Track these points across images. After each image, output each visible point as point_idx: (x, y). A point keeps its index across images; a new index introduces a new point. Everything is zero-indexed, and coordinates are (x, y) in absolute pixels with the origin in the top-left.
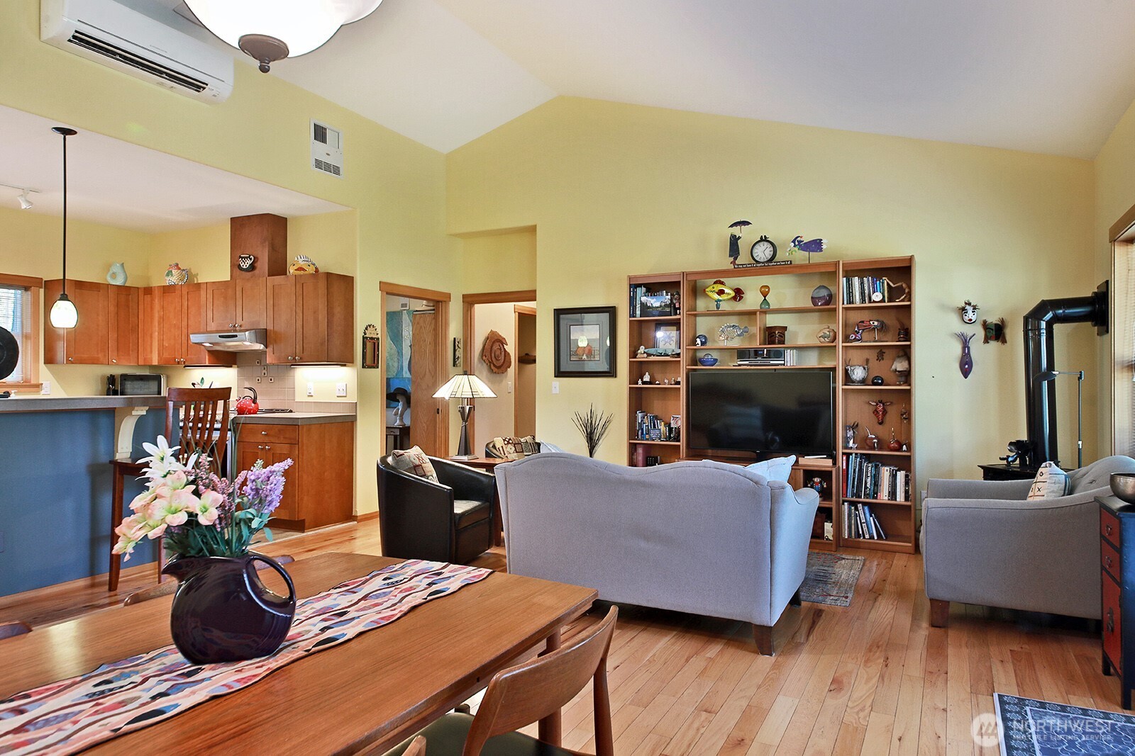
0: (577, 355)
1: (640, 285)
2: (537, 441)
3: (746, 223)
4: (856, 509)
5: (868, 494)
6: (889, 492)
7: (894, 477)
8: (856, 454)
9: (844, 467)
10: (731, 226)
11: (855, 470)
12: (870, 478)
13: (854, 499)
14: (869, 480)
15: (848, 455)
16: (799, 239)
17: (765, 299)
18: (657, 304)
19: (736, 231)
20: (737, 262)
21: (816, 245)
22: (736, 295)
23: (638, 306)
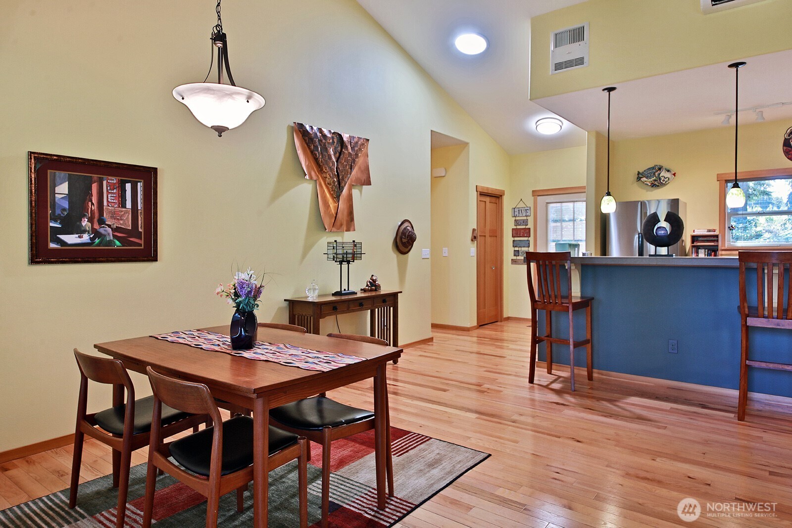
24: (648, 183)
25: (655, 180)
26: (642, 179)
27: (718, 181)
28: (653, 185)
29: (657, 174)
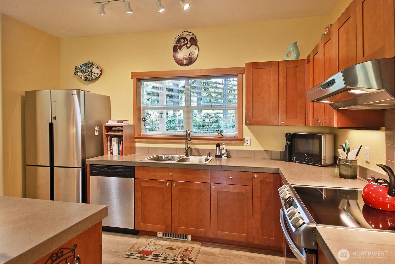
24: (83, 77)
25: (88, 75)
26: (78, 74)
27: (132, 78)
28: (86, 79)
29: (90, 69)
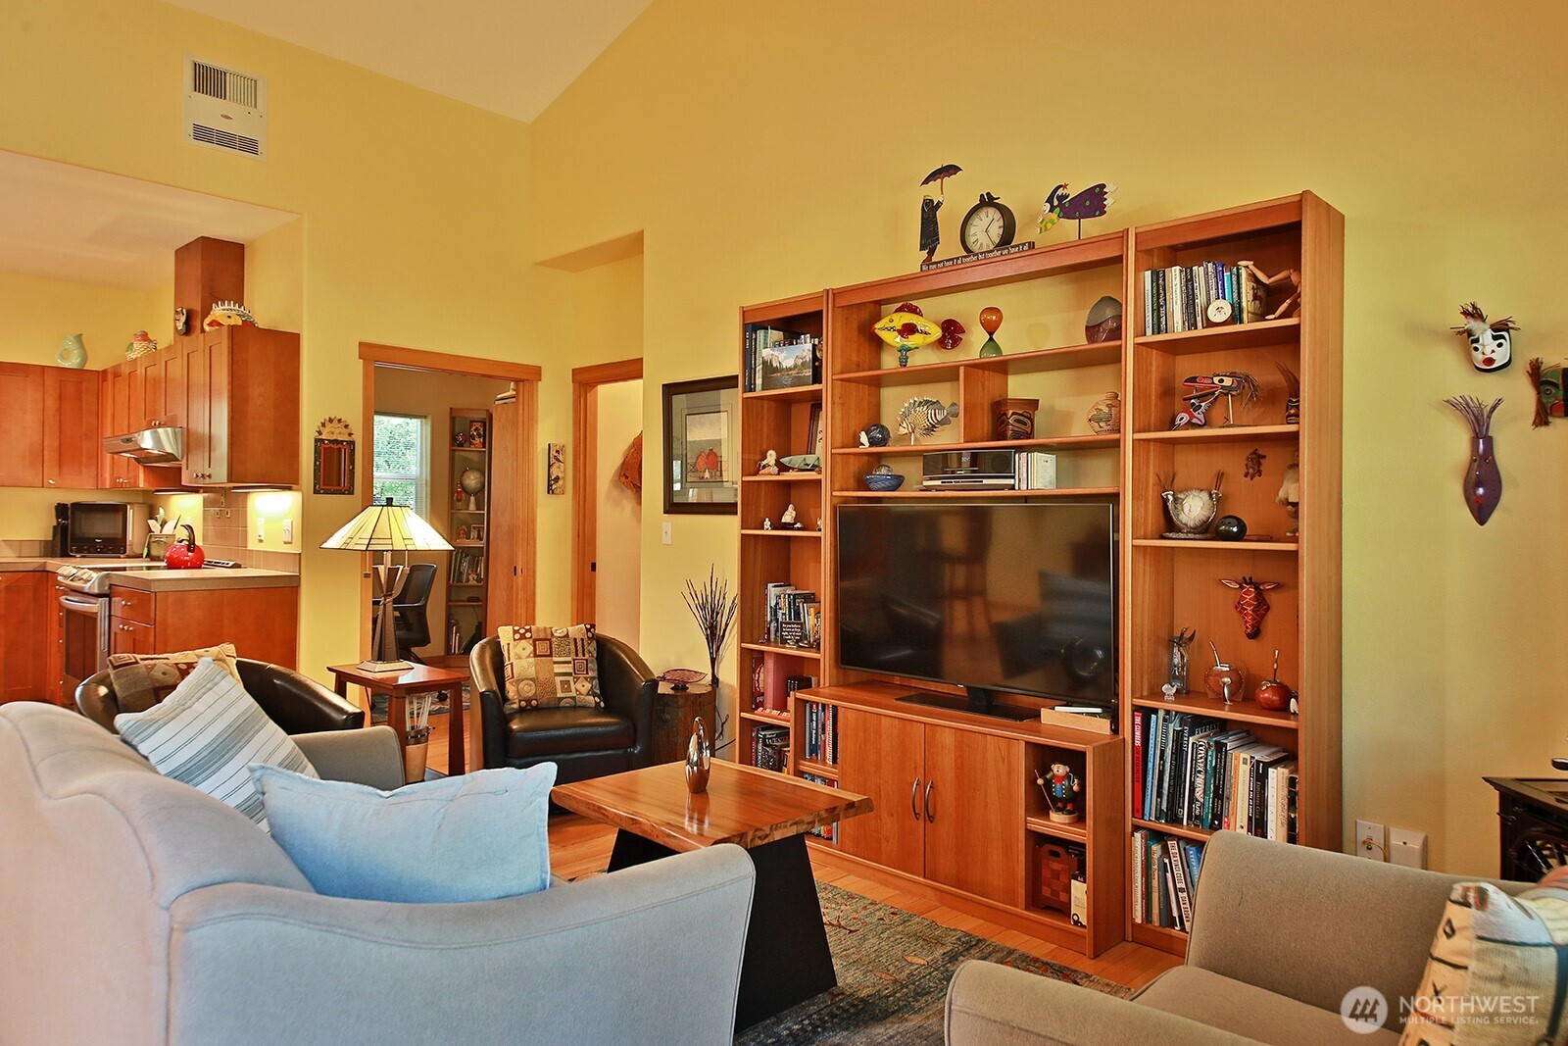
0: (697, 471)
1: (762, 326)
2: (598, 631)
3: (951, 170)
4: (1166, 851)
5: (1197, 817)
6: (1250, 818)
7: (1260, 778)
8: (1168, 712)
9: (1138, 743)
10: (926, 182)
11: (1162, 752)
12: (1202, 776)
13: (1163, 826)
14: (1200, 780)
15: (1147, 713)
16: (1060, 192)
17: (991, 339)
18: (788, 363)
19: (933, 191)
20: (934, 259)
21: (1092, 202)
22: (944, 336)
23: (759, 368)
